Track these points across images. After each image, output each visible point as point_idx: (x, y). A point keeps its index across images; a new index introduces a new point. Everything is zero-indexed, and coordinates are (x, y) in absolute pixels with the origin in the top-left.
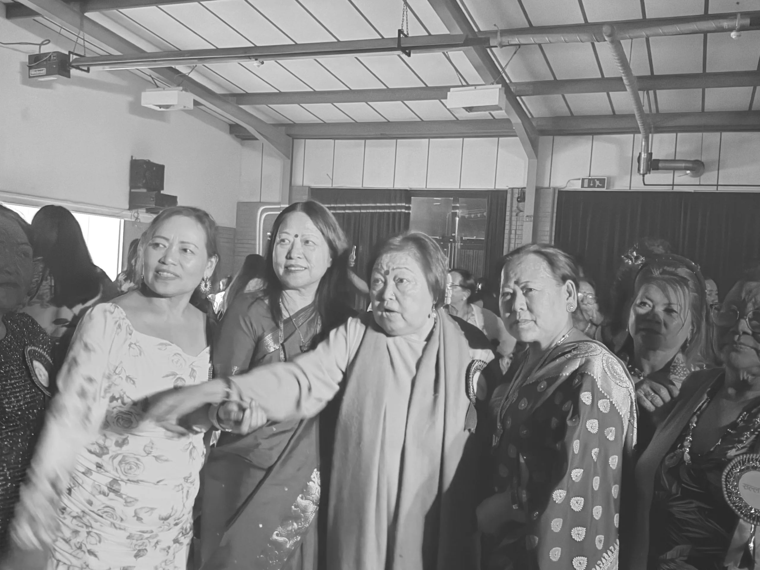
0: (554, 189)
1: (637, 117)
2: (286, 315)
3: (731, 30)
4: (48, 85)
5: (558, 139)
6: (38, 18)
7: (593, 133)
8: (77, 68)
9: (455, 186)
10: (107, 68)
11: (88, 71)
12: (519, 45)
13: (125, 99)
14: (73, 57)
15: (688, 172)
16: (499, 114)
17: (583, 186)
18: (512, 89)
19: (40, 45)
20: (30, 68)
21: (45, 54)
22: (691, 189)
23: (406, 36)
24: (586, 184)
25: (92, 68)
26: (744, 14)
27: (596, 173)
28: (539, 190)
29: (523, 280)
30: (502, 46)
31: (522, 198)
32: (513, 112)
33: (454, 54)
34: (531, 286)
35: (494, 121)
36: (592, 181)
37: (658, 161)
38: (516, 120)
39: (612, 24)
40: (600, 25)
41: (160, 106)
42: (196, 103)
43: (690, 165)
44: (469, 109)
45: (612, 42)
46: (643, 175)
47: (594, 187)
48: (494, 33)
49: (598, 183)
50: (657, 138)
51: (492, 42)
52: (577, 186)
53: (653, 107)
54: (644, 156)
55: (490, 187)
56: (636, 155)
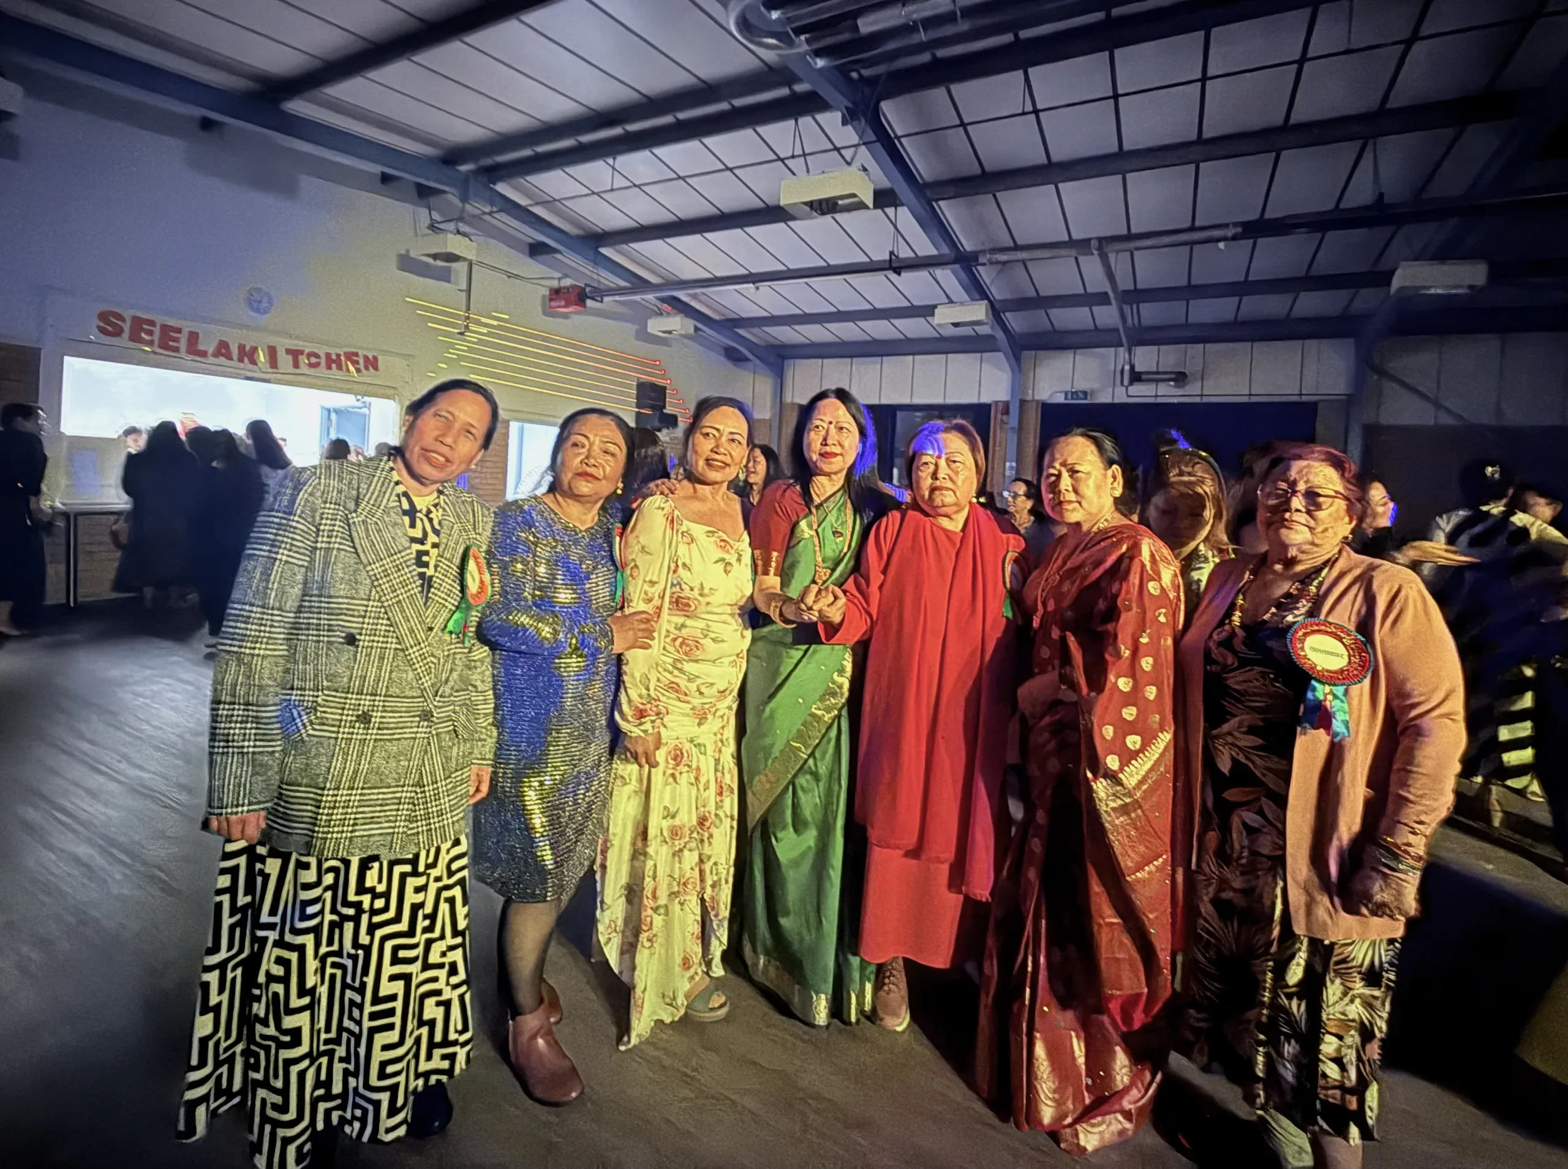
0: (1037, 401)
1: (1121, 331)
2: (817, 501)
3: (1219, 240)
4: (566, 316)
5: (1041, 353)
6: (558, 256)
7: (1074, 347)
8: (593, 299)
9: (939, 401)
10: (617, 298)
11: (601, 301)
12: (1004, 263)
13: (632, 328)
14: (588, 289)
15: (1172, 383)
16: (984, 330)
17: (1066, 398)
18: (997, 306)
19: (559, 279)
20: (551, 300)
21: (564, 288)
22: (1175, 400)
23: (897, 257)
24: (1069, 396)
25: (606, 299)
26: (1235, 225)
27: (1081, 385)
28: (1023, 402)
29: (1070, 461)
30: (991, 263)
31: (1006, 410)
32: (998, 328)
33: (939, 272)
34: (1077, 468)
35: (978, 337)
36: (1075, 394)
37: (1140, 373)
38: (1000, 335)
39: (1100, 240)
40: (1088, 241)
41: (664, 332)
42: (696, 329)
43: (1173, 376)
44: (956, 325)
45: (1100, 255)
46: (1127, 388)
47: (1078, 399)
48: (983, 252)
49: (1081, 395)
50: (1139, 351)
51: (981, 260)
52: (1060, 399)
53: (1136, 321)
54: (1127, 367)
55: (972, 399)
56: (1119, 368)
